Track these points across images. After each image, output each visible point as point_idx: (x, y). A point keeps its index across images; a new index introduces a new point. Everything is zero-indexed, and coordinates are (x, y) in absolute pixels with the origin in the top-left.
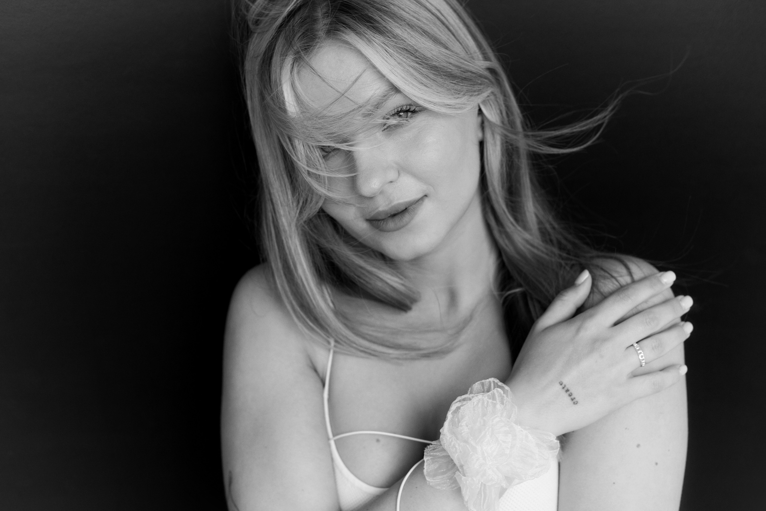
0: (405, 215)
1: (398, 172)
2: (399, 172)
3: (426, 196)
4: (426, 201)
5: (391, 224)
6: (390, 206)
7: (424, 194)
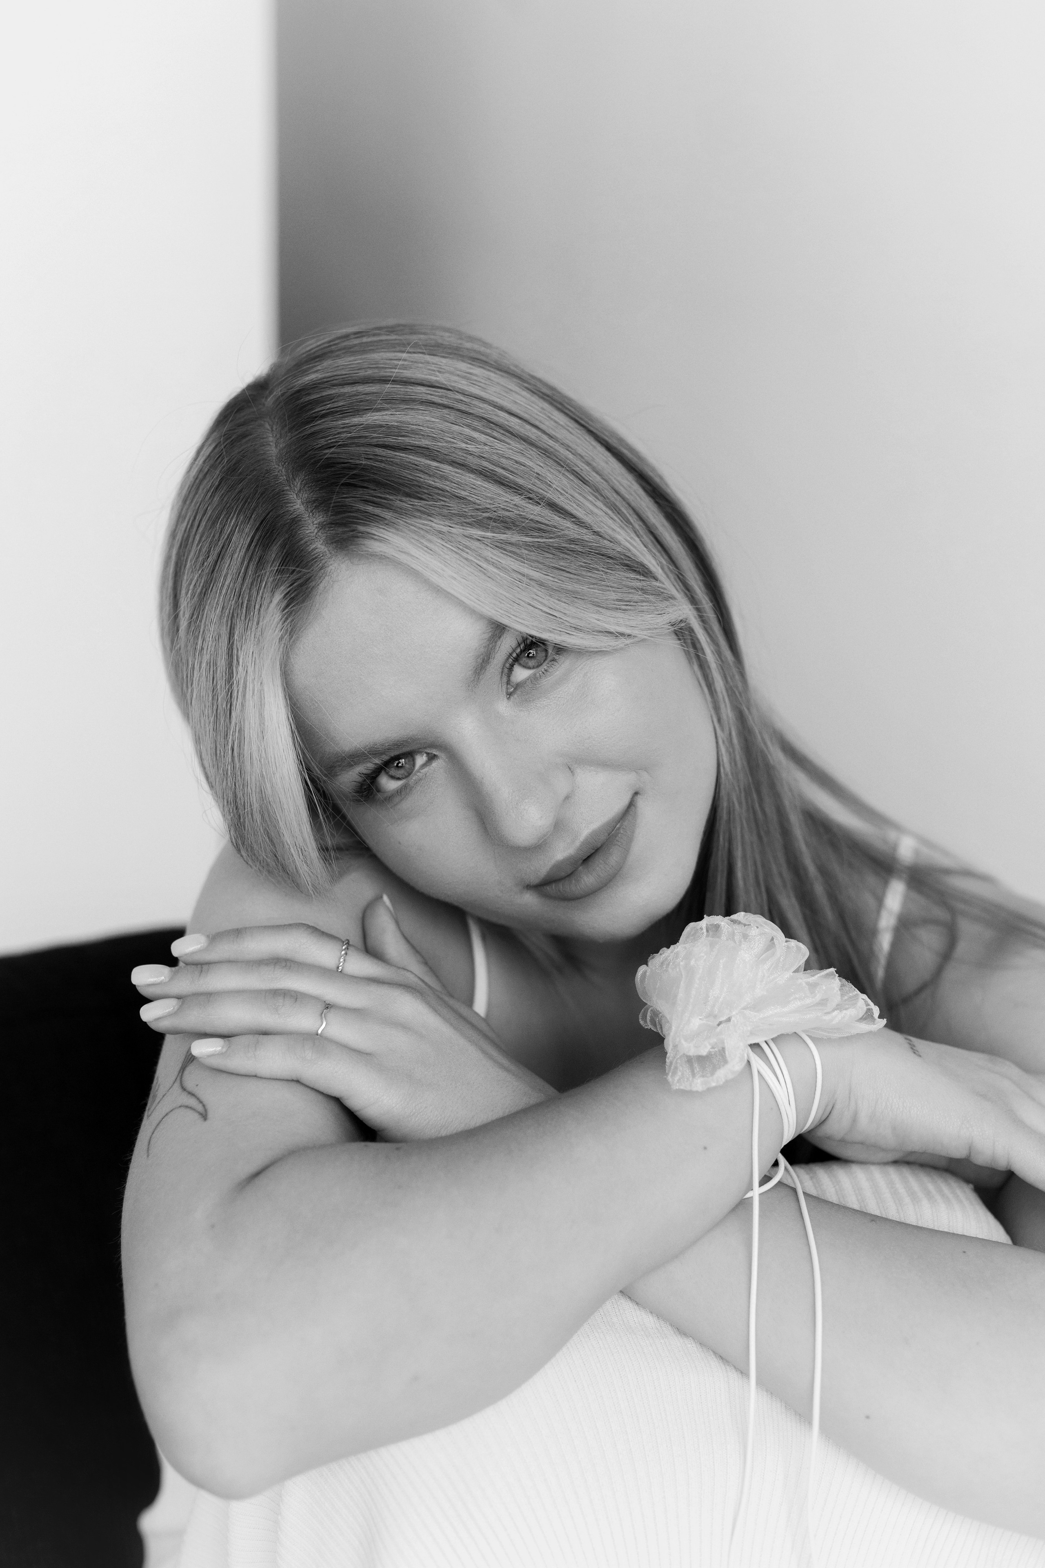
0: (611, 850)
1: (568, 769)
2: (570, 769)
3: (636, 794)
4: (640, 802)
5: (588, 879)
6: (578, 844)
7: (633, 792)
